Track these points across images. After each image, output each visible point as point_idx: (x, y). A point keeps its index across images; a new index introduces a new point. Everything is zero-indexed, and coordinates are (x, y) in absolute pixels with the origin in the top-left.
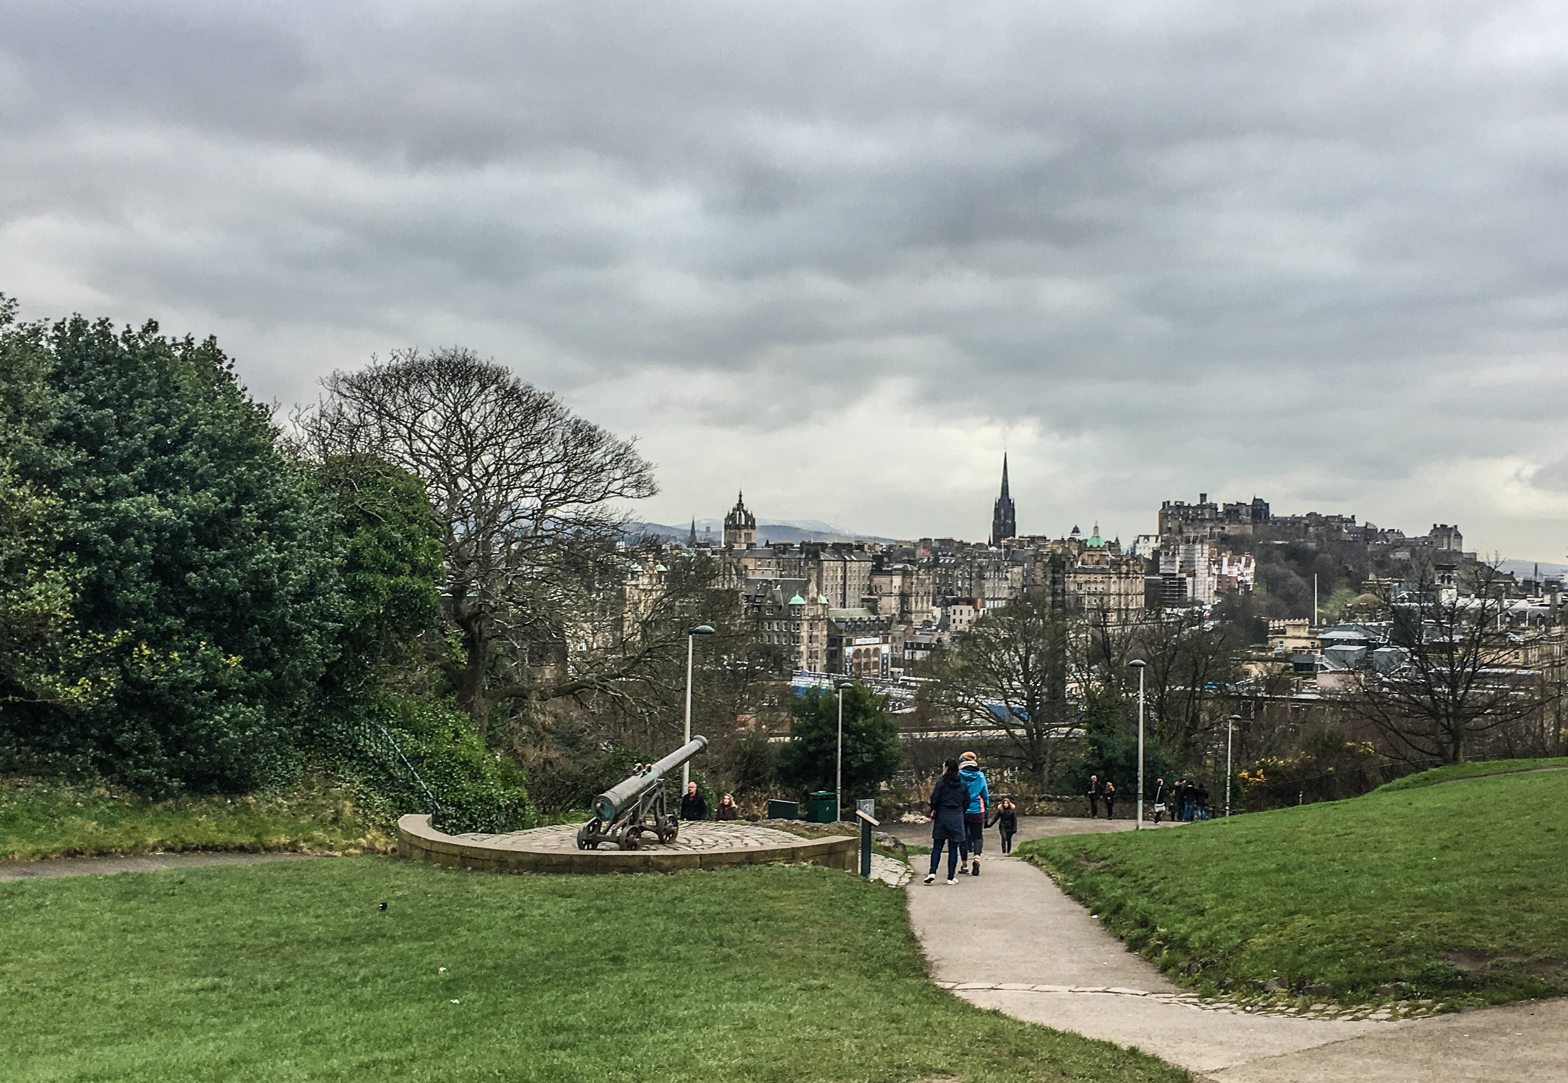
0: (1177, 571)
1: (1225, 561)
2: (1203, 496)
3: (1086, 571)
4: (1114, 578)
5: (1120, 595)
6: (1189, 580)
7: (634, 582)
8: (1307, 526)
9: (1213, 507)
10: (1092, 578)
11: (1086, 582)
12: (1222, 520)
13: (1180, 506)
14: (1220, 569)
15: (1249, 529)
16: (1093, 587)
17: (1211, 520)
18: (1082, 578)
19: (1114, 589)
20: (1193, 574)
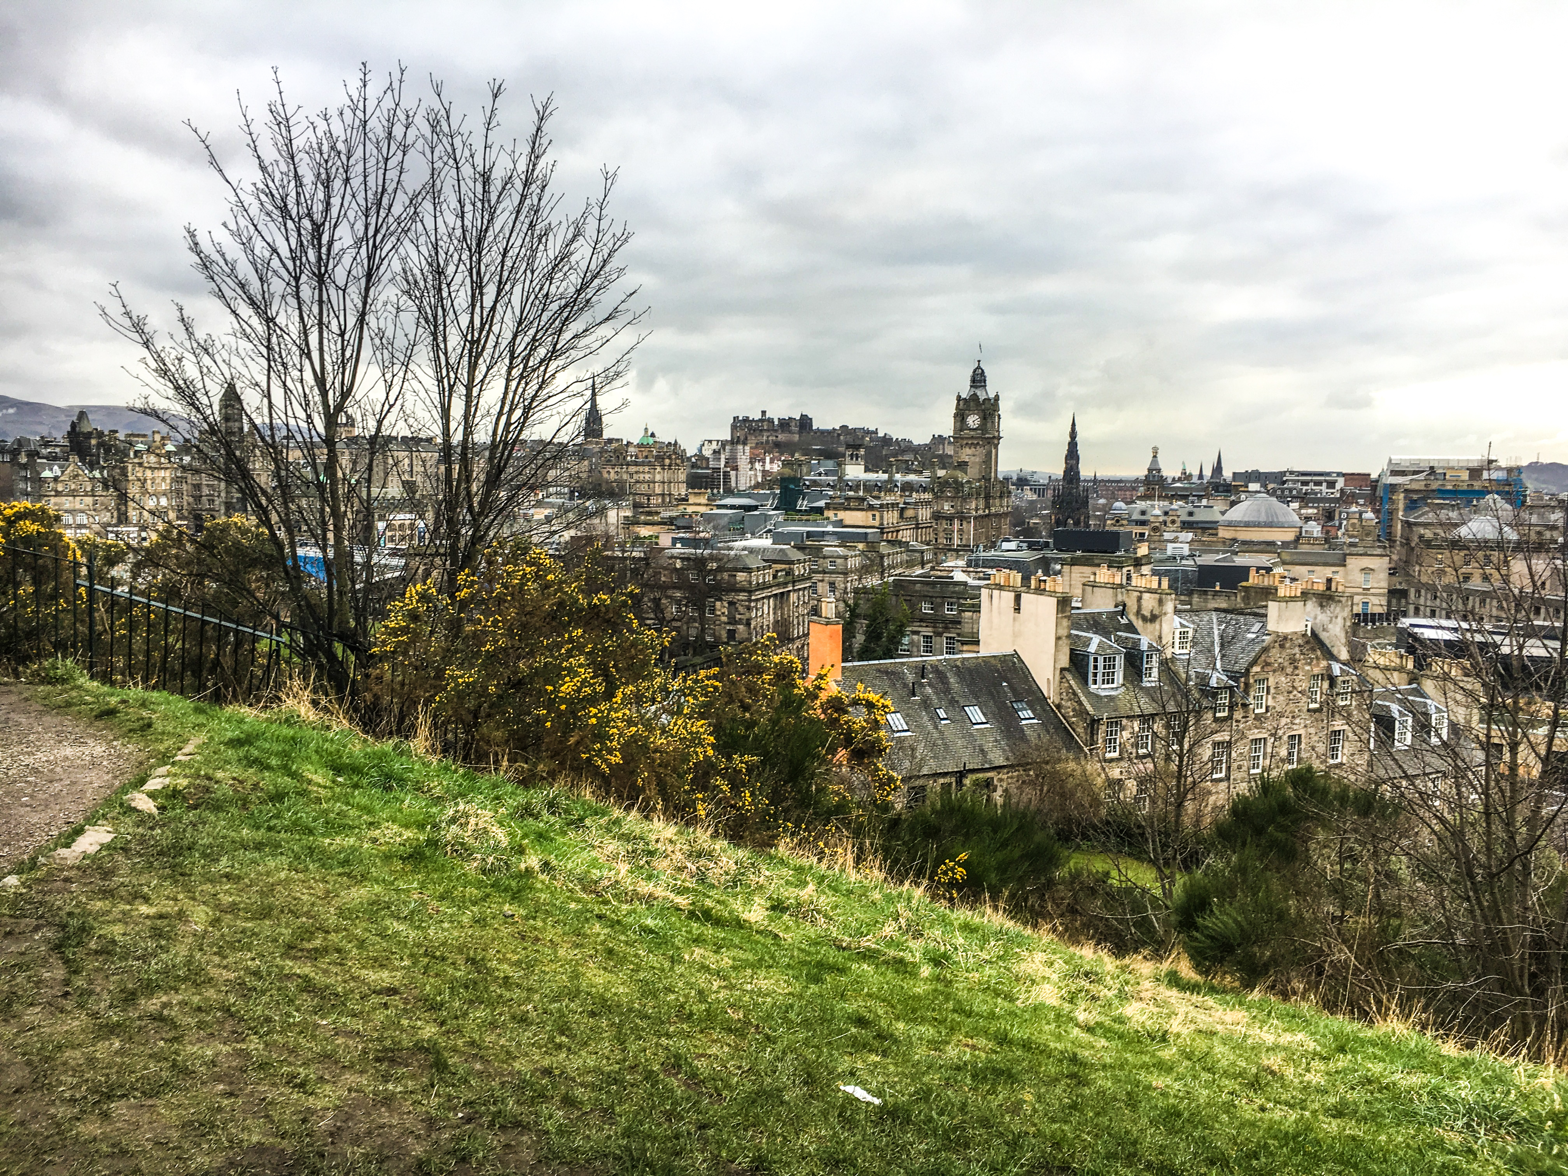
0: (722, 466)
1: (768, 459)
2: (764, 413)
3: (636, 464)
4: (659, 469)
5: (664, 482)
6: (733, 473)
7: (136, 460)
8: (839, 435)
9: (771, 421)
10: (641, 469)
11: (636, 472)
12: (776, 431)
13: (746, 420)
14: (763, 466)
15: (796, 437)
16: (642, 476)
17: (768, 430)
18: (633, 469)
19: (658, 477)
20: (736, 469)
